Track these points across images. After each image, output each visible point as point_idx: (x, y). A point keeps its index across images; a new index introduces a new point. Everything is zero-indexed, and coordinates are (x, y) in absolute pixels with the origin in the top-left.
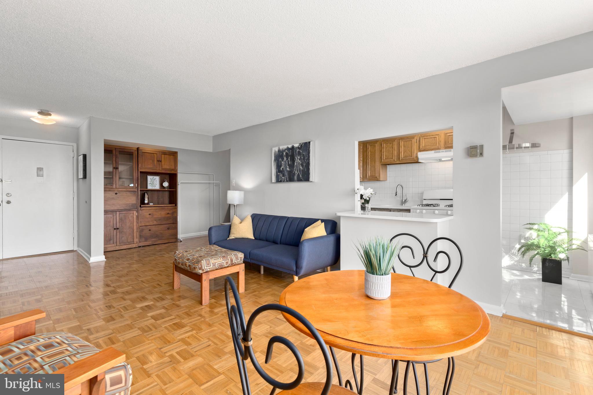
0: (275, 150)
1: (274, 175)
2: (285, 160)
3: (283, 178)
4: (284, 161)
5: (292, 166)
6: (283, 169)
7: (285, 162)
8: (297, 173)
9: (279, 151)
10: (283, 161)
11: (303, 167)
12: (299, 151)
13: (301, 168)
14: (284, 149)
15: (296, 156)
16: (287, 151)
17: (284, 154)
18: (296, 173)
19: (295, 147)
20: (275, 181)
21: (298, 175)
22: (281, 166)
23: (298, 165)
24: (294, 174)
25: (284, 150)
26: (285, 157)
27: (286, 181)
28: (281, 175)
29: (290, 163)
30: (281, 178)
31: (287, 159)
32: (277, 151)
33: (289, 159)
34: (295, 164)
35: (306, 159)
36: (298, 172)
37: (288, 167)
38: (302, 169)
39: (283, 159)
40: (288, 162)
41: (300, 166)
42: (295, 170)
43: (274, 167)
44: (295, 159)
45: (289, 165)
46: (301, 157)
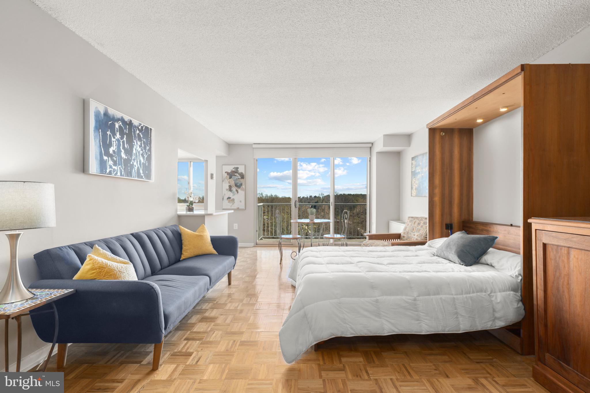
0: (96, 108)
1: (96, 158)
2: (118, 137)
3: (114, 167)
4: (116, 138)
5: (129, 152)
6: (114, 151)
7: (118, 140)
8: (137, 166)
9: (106, 114)
10: (114, 138)
11: (143, 157)
12: (138, 134)
13: (142, 159)
14: (116, 117)
15: (135, 140)
16: (121, 123)
17: (117, 126)
18: (135, 166)
19: (133, 125)
20: (99, 170)
21: (138, 168)
22: (110, 145)
23: (138, 154)
24: (132, 166)
25: (116, 119)
26: (118, 133)
27: (119, 174)
28: (111, 163)
29: (126, 146)
30: (111, 167)
31: (122, 138)
32: (102, 113)
33: (125, 139)
34: (134, 151)
35: (147, 149)
36: (137, 164)
37: (123, 151)
38: (143, 162)
39: (114, 134)
40: (123, 142)
41: (140, 156)
42: (134, 160)
43: (95, 141)
44: (134, 143)
45: (124, 148)
46: (141, 144)
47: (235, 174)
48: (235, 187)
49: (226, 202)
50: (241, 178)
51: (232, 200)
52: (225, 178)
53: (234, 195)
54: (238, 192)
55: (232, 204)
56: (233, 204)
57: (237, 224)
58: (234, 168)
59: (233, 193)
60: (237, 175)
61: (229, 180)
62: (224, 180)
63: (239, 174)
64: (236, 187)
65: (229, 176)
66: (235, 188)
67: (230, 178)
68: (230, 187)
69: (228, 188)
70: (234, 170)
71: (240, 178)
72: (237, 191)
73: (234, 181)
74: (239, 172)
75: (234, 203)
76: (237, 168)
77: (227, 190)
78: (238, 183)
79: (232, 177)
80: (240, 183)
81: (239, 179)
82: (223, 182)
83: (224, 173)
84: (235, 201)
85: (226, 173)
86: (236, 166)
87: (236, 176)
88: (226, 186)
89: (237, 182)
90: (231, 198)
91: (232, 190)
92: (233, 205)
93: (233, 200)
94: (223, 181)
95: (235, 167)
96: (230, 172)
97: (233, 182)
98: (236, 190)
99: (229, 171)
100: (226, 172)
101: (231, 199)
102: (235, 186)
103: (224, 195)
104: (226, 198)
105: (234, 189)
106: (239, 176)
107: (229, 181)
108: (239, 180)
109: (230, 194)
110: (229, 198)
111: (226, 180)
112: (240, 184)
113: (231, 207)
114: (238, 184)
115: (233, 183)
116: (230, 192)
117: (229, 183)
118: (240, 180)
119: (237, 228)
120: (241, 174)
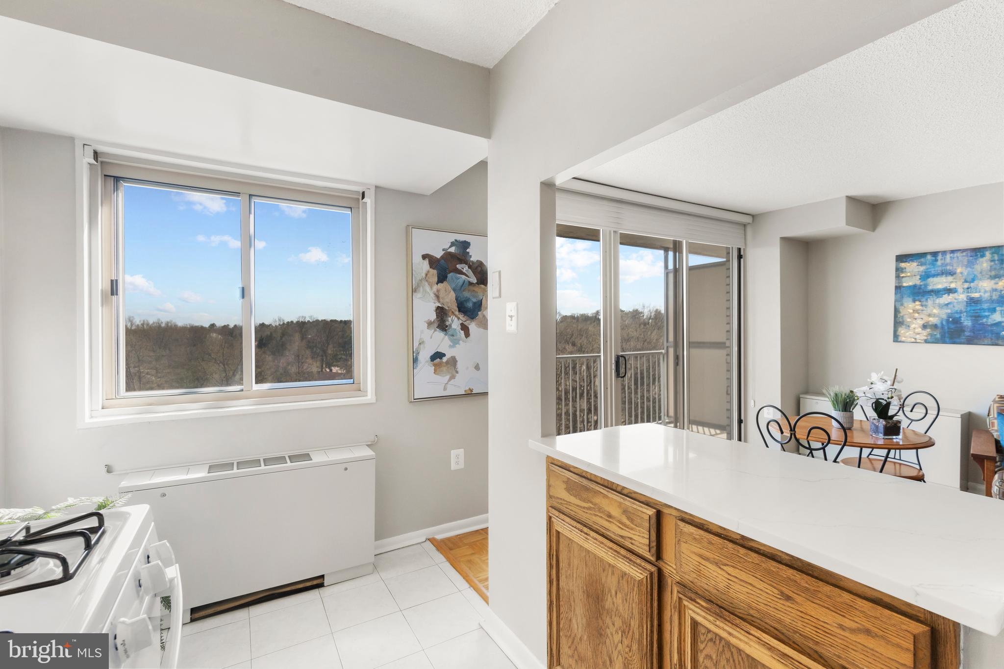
47: (459, 266)
48: (457, 313)
49: (425, 369)
50: (478, 283)
51: (447, 362)
52: (421, 280)
53: (455, 342)
54: (467, 335)
55: (448, 377)
56: (453, 377)
57: (461, 451)
58: (452, 244)
59: (453, 336)
60: (465, 268)
61: (435, 287)
62: (418, 286)
63: (470, 267)
64: (461, 316)
65: (435, 272)
66: (459, 318)
67: (442, 279)
68: (441, 313)
69: (433, 317)
70: (453, 250)
71: (475, 281)
72: (465, 328)
73: (454, 290)
74: (471, 259)
75: (457, 372)
76: (465, 245)
77: (430, 324)
78: (468, 300)
79: (450, 275)
80: (474, 300)
81: (470, 284)
82: (417, 296)
83: (417, 259)
84: (459, 365)
85: (426, 262)
86: (462, 238)
87: (461, 273)
88: (426, 309)
89: (466, 294)
90: (444, 355)
91: (447, 323)
92: (452, 382)
93: (453, 361)
94: (414, 291)
95: (456, 240)
96: (439, 256)
97: (452, 295)
98: (462, 324)
99: (438, 254)
100: (424, 257)
101: (445, 359)
102: (459, 311)
103: (420, 344)
104: (425, 356)
105: (455, 322)
106: (470, 273)
107: (438, 291)
108: (471, 288)
109: (437, 341)
110: (438, 355)
111: (428, 288)
112: (474, 303)
113: (445, 389)
114: (470, 305)
115: (449, 299)
116: (440, 334)
117: (437, 297)
118: (476, 289)
119: (462, 466)
120: (479, 269)
